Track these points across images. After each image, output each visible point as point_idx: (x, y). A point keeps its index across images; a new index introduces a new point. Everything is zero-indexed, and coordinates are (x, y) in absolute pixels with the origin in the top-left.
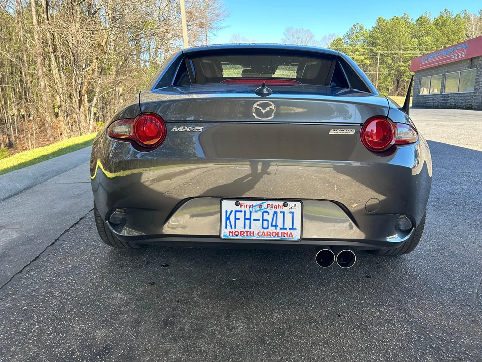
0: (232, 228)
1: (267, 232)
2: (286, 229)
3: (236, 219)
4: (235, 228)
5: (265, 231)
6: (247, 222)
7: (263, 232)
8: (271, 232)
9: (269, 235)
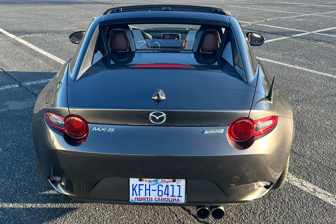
0: (137, 195)
1: (162, 198)
2: (175, 196)
3: (140, 190)
4: (139, 195)
5: (160, 198)
6: (148, 192)
7: (159, 198)
8: (164, 198)
9: (163, 200)
